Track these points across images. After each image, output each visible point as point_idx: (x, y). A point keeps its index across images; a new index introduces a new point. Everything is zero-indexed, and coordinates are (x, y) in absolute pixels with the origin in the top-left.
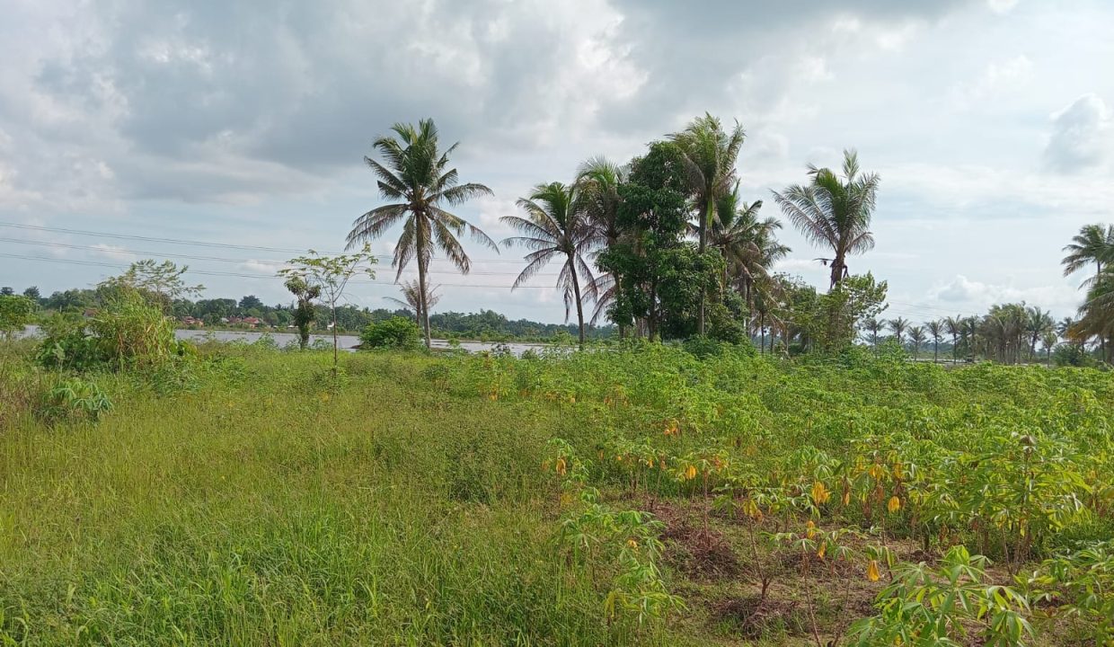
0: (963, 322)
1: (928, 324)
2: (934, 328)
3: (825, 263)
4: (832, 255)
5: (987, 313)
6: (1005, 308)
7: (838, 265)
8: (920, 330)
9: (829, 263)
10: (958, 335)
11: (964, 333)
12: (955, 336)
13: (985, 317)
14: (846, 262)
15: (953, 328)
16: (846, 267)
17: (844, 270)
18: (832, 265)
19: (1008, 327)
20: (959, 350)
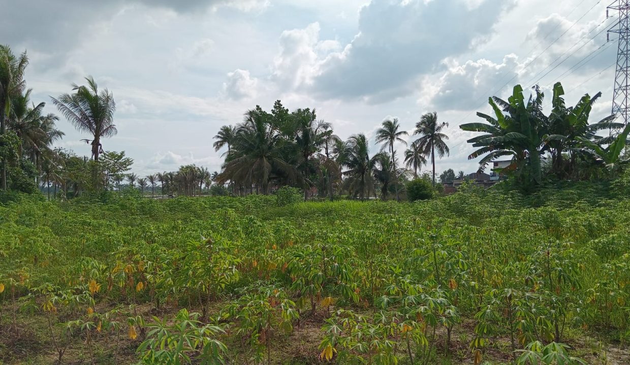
0: (166, 175)
1: (148, 177)
2: (152, 179)
3: (88, 143)
4: (92, 137)
5: (178, 170)
6: (187, 167)
7: (96, 144)
8: (144, 180)
9: (90, 142)
10: (164, 182)
11: (167, 181)
12: (162, 183)
13: (178, 172)
14: (101, 141)
15: (161, 178)
16: (100, 145)
17: (99, 147)
18: (92, 144)
19: (189, 177)
20: (164, 190)
